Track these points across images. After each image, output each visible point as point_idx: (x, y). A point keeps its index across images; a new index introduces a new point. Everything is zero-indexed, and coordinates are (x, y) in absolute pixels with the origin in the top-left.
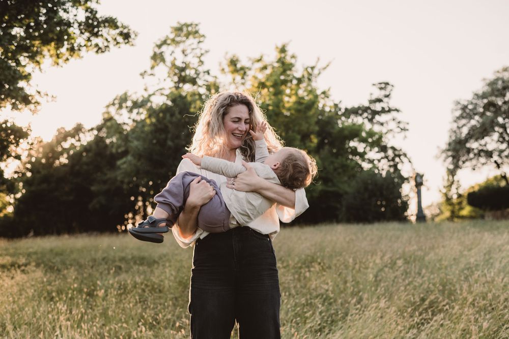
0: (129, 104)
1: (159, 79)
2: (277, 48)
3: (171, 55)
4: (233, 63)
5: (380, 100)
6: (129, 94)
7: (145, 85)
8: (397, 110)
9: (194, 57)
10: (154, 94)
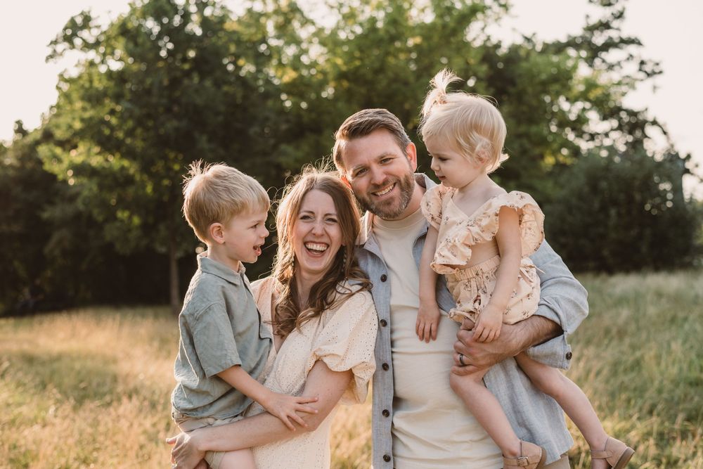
8: (639, 44)
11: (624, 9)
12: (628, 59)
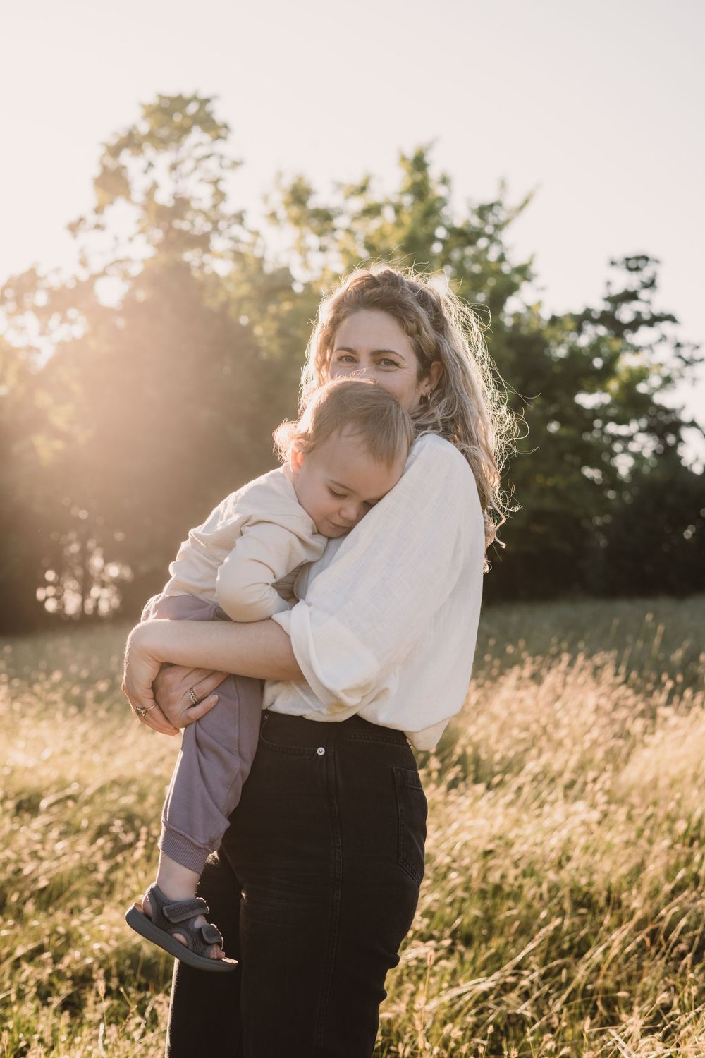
0: (41, 299)
1: (116, 238)
2: (403, 159)
3: (146, 172)
4: (299, 195)
5: (630, 296)
6: (41, 272)
7: (82, 251)
8: (671, 318)
9: (201, 180)
10: (104, 274)
11: (655, 274)
12: (660, 340)
